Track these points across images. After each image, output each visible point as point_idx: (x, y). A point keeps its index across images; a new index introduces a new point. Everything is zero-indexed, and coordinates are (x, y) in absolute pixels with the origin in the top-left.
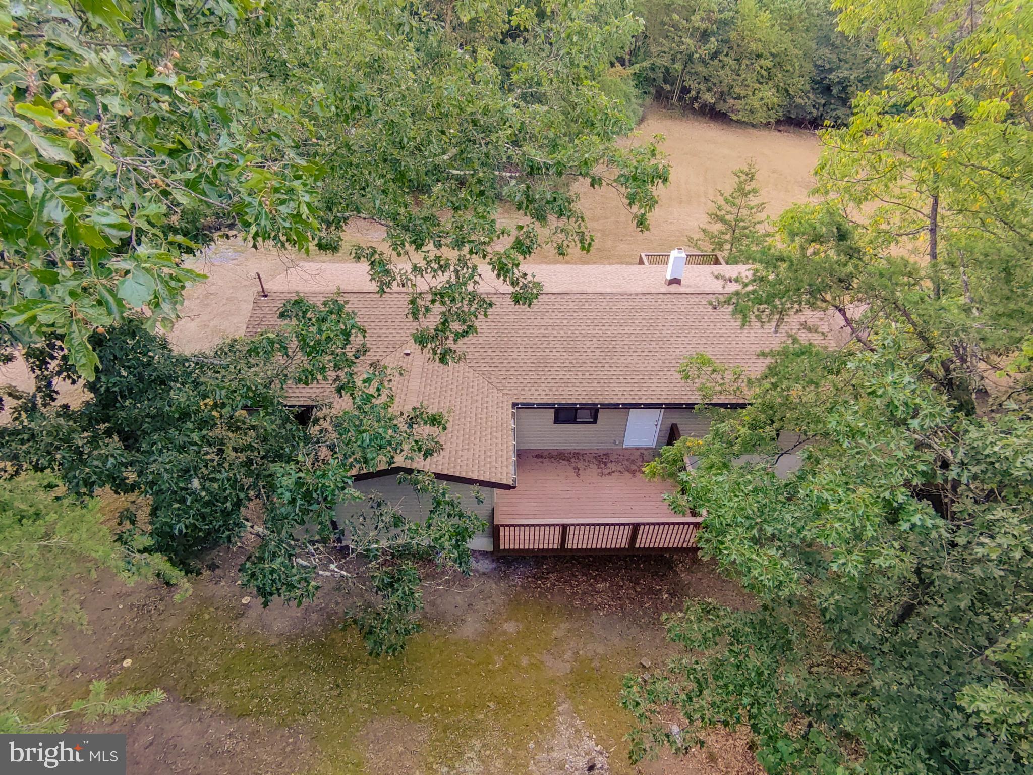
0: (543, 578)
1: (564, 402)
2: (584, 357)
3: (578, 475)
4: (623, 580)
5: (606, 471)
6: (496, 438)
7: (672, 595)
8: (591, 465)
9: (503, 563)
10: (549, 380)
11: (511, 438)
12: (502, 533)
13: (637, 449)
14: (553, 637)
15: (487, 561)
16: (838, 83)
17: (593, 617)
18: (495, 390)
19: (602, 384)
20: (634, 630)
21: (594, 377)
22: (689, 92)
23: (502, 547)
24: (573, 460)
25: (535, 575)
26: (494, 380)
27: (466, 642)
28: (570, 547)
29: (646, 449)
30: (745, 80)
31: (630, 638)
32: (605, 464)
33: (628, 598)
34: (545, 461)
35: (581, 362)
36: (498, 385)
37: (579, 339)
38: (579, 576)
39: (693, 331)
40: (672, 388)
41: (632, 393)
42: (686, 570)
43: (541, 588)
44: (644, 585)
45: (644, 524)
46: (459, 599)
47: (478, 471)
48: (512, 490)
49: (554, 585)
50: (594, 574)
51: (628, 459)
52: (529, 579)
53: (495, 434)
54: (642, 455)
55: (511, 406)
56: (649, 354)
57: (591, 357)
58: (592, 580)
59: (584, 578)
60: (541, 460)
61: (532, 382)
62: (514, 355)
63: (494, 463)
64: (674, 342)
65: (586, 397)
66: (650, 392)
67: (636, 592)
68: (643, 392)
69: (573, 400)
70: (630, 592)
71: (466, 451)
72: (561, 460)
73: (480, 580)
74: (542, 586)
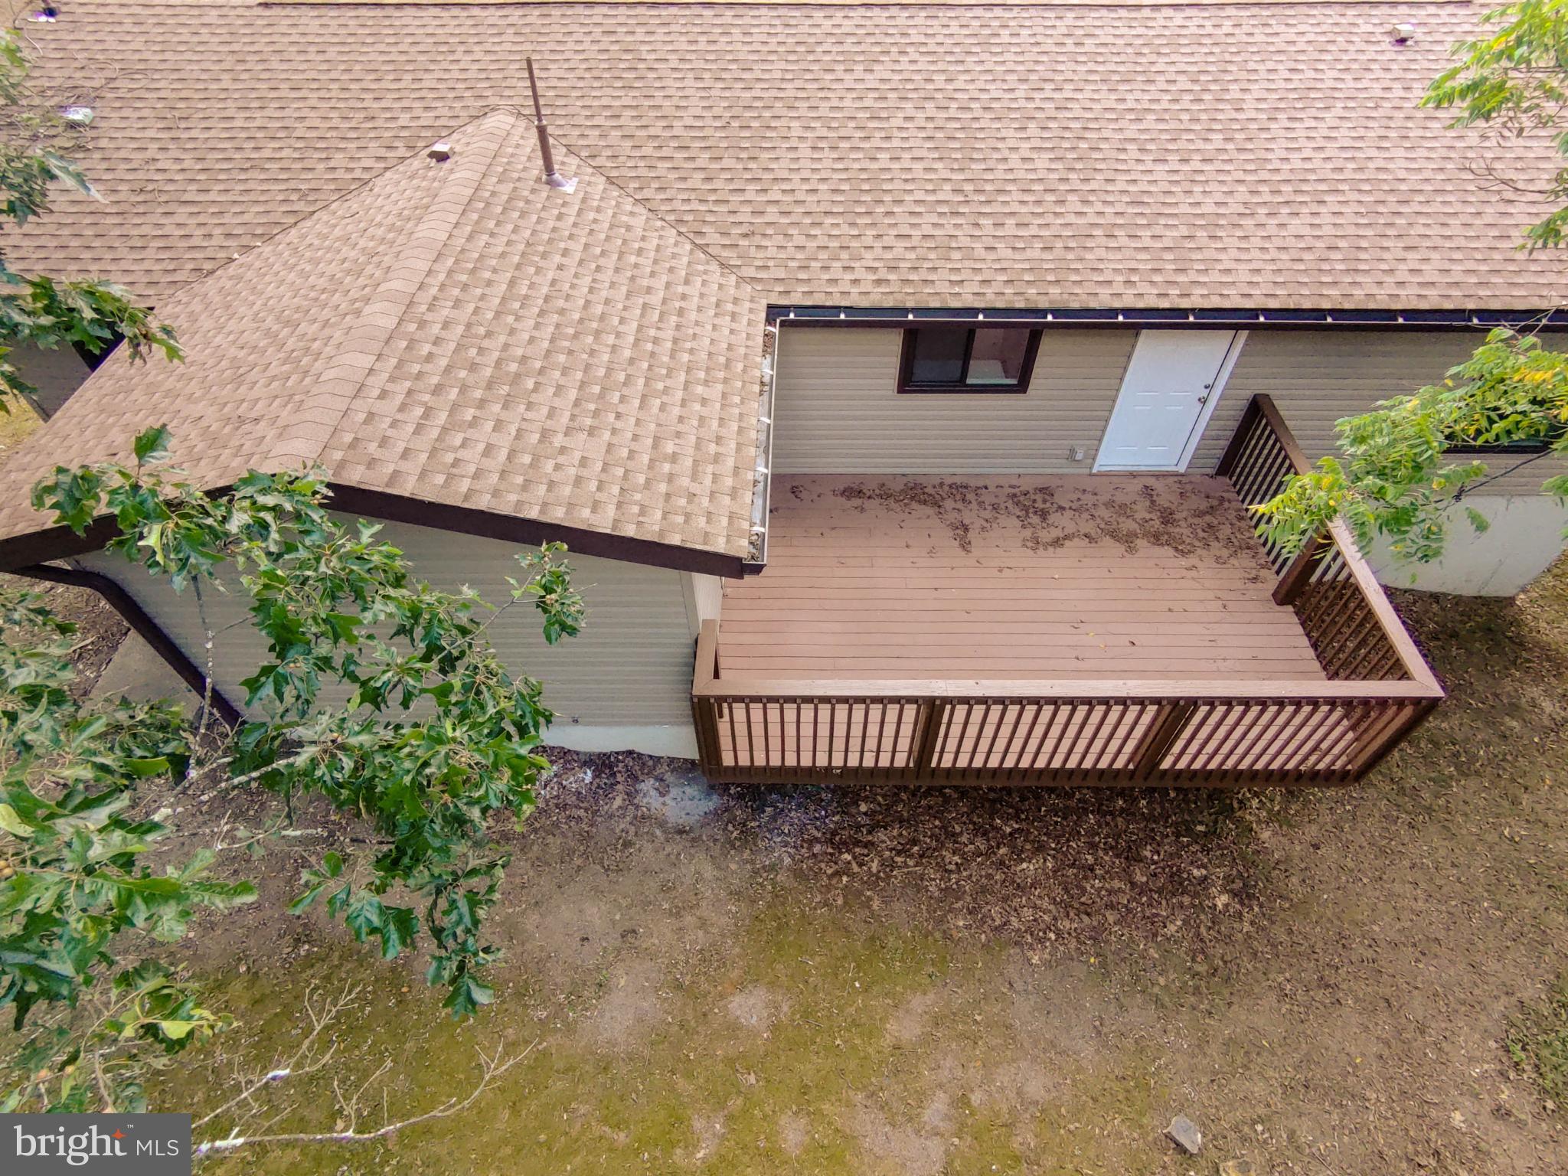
0: (857, 843)
1: (935, 303)
2: (1000, 175)
3: (965, 546)
4: (1093, 846)
5: (1046, 536)
6: (704, 402)
7: (1244, 895)
8: (1004, 520)
9: (740, 797)
10: (888, 241)
11: (759, 407)
12: (723, 726)
13: (1133, 475)
14: (888, 1040)
15: (691, 791)
17: (1011, 971)
18: (714, 267)
19: (1058, 253)
20: (1140, 1016)
21: (1034, 231)
23: (728, 760)
24: (949, 504)
25: (834, 833)
26: (712, 237)
27: (605, 1066)
28: (947, 762)
29: (1158, 476)
31: (1129, 1043)
32: (1044, 515)
33: (1111, 906)
34: (868, 504)
35: (988, 187)
36: (725, 254)
37: (982, 124)
38: (964, 839)
39: (1340, 105)
40: (1289, 265)
41: (1157, 278)
42: (1273, 817)
43: (852, 875)
44: (1156, 863)
45: (1211, 702)
46: (596, 914)
47: (619, 505)
48: (748, 579)
49: (889, 865)
50: (1008, 830)
51: (1110, 504)
52: (817, 848)
53: (699, 389)
54: (1148, 492)
55: (763, 315)
56: (1207, 167)
57: (1021, 175)
58: (1003, 851)
59: (981, 844)
60: (857, 502)
61: (835, 244)
62: (780, 168)
63: (685, 482)
64: (1283, 133)
65: (1009, 291)
66: (1215, 276)
67: (1133, 884)
68: (1193, 276)
69: (966, 297)
70: (1117, 884)
71: (583, 436)
72: (914, 505)
73: (668, 849)
74: (855, 868)
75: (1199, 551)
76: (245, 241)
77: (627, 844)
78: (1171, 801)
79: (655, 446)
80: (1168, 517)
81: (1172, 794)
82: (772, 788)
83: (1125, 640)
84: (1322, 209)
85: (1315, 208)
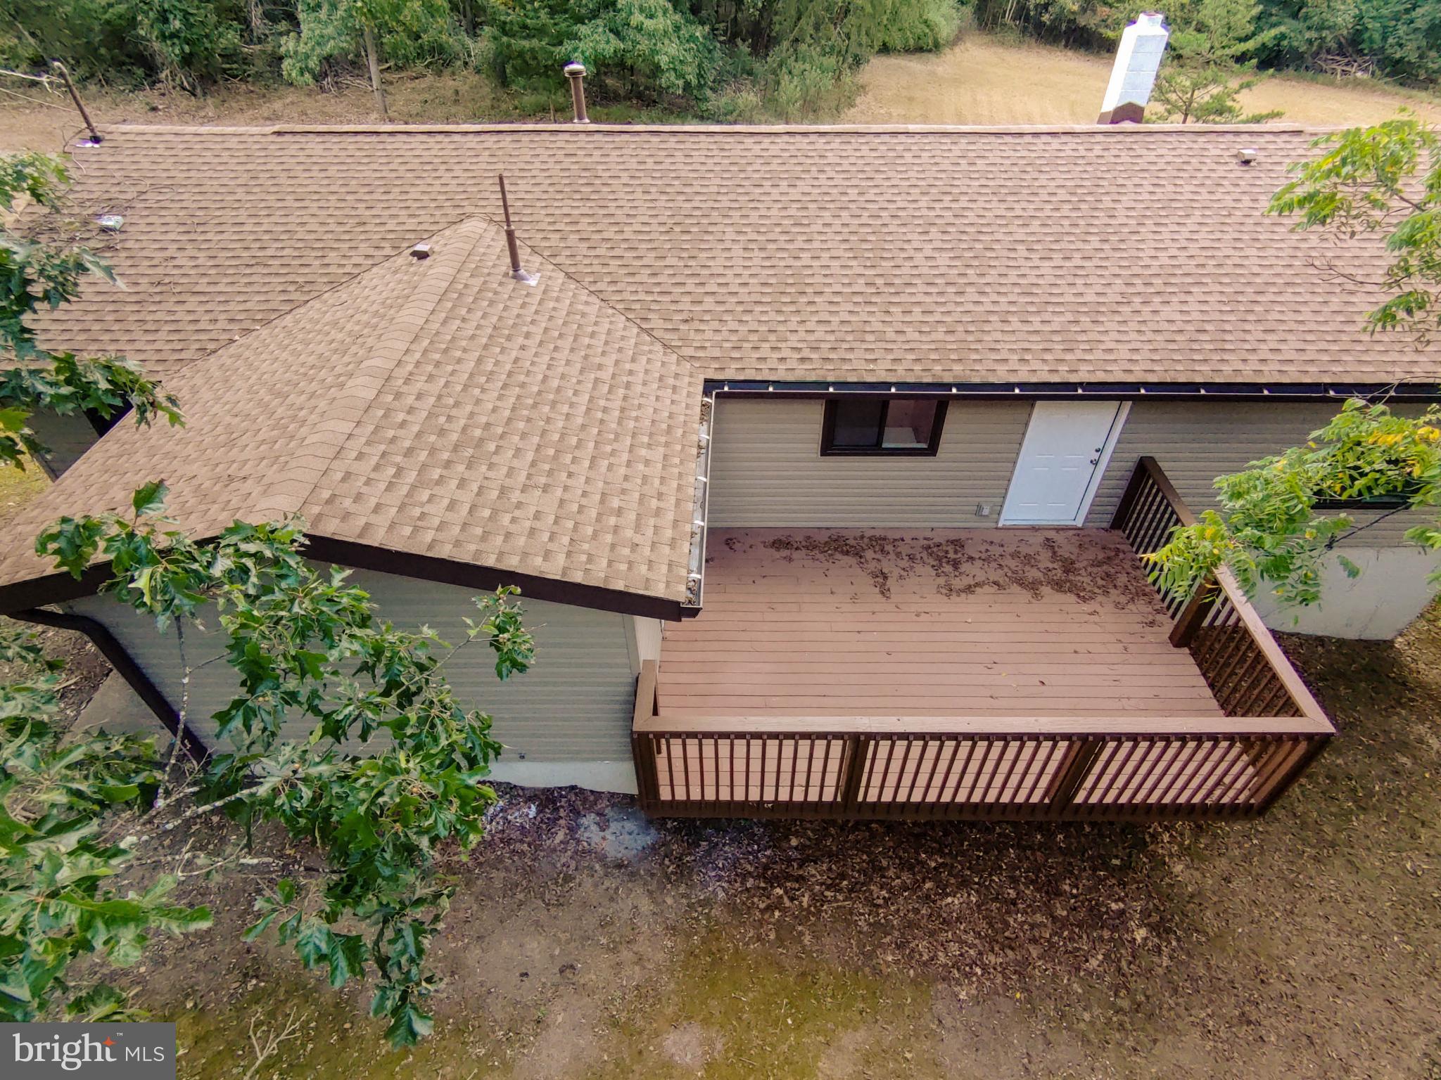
0: (789, 877)
1: (852, 378)
2: (906, 271)
4: (1014, 881)
5: (958, 583)
6: (647, 462)
7: (1160, 929)
8: (919, 568)
9: (677, 831)
10: (810, 326)
11: (696, 467)
12: (661, 762)
13: (1034, 529)
15: (630, 826)
17: (940, 1007)
18: (658, 347)
19: (959, 335)
20: (1067, 1053)
21: (938, 317)
23: (665, 794)
24: (869, 554)
25: (766, 867)
26: (656, 322)
28: (872, 797)
29: (1058, 529)
32: (956, 564)
33: (1034, 941)
34: (796, 555)
35: (897, 281)
36: (668, 336)
37: (891, 229)
38: (891, 873)
39: (1197, 213)
40: (1163, 345)
41: (1048, 356)
42: (1185, 851)
43: (784, 910)
44: (1075, 896)
45: (1119, 738)
46: (536, 949)
47: (569, 554)
48: (686, 621)
49: (819, 900)
50: (933, 864)
51: (1015, 555)
52: (750, 883)
53: (643, 452)
54: (1049, 544)
55: (701, 388)
56: (1086, 264)
57: (925, 271)
58: (928, 885)
59: (907, 877)
60: (785, 553)
61: (764, 328)
62: (716, 266)
63: (629, 533)
64: (1151, 236)
65: (917, 367)
66: (1098, 355)
67: (1054, 919)
68: (1079, 355)
69: (879, 374)
70: (1039, 918)
71: (538, 493)
72: (838, 556)
73: (607, 883)
74: (787, 903)
75: (1100, 598)
76: (245, 325)
77: (569, 878)
78: (1086, 836)
79: (602, 502)
80: (1069, 567)
81: (1087, 829)
82: (706, 823)
83: (1036, 680)
84: (1189, 298)
85: (1183, 297)
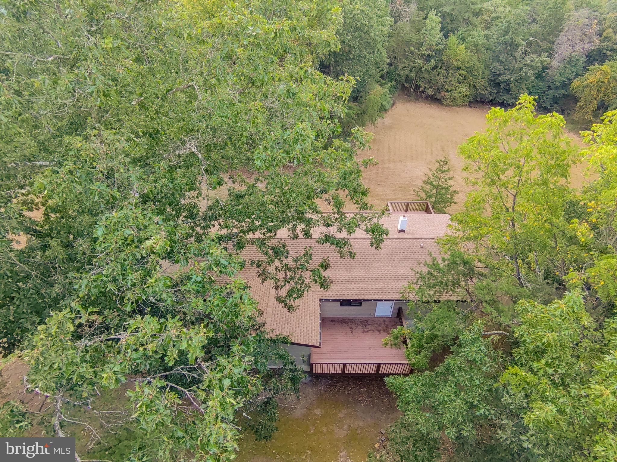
1: (345, 298)
2: (355, 274)
3: (352, 332)
4: (374, 387)
5: (366, 330)
6: (312, 320)
8: (359, 327)
11: (319, 319)
12: (314, 366)
13: (382, 317)
16: (504, 82)
19: (364, 289)
21: (360, 285)
22: (419, 88)
23: (314, 372)
24: (350, 323)
27: (297, 419)
28: (347, 372)
29: (387, 317)
30: (451, 81)
32: (366, 326)
34: (336, 323)
35: (353, 276)
40: (399, 292)
41: (379, 294)
45: (383, 364)
47: (303, 339)
53: (311, 318)
54: (384, 321)
55: (319, 301)
56: (388, 272)
57: (359, 274)
60: (334, 323)
63: (311, 334)
64: (400, 266)
65: (356, 296)
66: (387, 294)
68: (384, 294)
69: (349, 297)
72: (344, 324)
79: (306, 329)
80: (387, 326)
82: (320, 376)
